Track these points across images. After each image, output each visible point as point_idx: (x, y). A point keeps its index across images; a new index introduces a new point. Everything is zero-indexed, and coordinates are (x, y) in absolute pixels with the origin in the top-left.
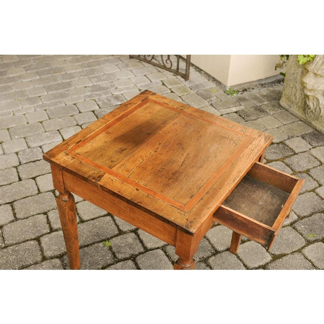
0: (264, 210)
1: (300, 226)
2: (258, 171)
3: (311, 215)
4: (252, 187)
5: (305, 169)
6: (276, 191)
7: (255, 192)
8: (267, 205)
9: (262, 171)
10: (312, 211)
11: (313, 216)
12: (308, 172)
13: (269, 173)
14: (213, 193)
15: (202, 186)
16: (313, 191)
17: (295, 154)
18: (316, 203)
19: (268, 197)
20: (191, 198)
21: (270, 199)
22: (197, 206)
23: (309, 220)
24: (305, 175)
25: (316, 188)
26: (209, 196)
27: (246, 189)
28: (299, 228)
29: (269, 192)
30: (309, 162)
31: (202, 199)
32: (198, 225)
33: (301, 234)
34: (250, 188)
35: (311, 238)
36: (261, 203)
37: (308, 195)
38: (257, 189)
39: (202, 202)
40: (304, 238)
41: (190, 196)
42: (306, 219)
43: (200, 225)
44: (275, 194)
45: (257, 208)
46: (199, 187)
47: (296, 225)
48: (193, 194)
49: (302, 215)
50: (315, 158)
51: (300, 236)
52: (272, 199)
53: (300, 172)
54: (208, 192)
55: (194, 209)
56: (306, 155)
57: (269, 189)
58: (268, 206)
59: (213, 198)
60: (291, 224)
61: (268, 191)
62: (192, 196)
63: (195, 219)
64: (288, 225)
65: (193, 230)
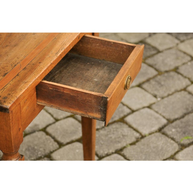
0: (100, 86)
1: (171, 131)
2: (89, 46)
3: (183, 117)
4: (84, 66)
5: (172, 68)
6: (114, 66)
7: (88, 70)
8: (103, 81)
9: (94, 45)
10: (185, 111)
11: (186, 118)
12: (176, 70)
13: (102, 46)
14: (31, 68)
15: (18, 63)
16: (185, 89)
17: (159, 52)
18: (188, 102)
19: (105, 72)
20: (4, 76)
21: (107, 75)
22: (11, 83)
23: (182, 122)
24: (172, 73)
25: (188, 86)
26: (26, 71)
27: (78, 68)
28: (169, 133)
29: (106, 68)
30: (177, 58)
31: (18, 75)
32: (14, 100)
33: (173, 139)
34: (82, 67)
35: (185, 141)
36: (96, 80)
37: (178, 95)
38: (91, 67)
39: (18, 78)
40: (177, 142)
41: (3, 74)
42: (178, 122)
43: (16, 99)
44: (113, 69)
45: (92, 85)
46: (14, 65)
47: (166, 130)
48: (6, 72)
49: (172, 118)
50: (185, 53)
51: (172, 141)
52: (109, 74)
53: (167, 72)
54: (25, 68)
55: (9, 86)
56: (173, 51)
57: (106, 65)
58: (105, 82)
59: (32, 73)
60: (160, 130)
61: (104, 67)
62: (6, 74)
63: (9, 94)
64: (156, 132)
65: (8, 105)
